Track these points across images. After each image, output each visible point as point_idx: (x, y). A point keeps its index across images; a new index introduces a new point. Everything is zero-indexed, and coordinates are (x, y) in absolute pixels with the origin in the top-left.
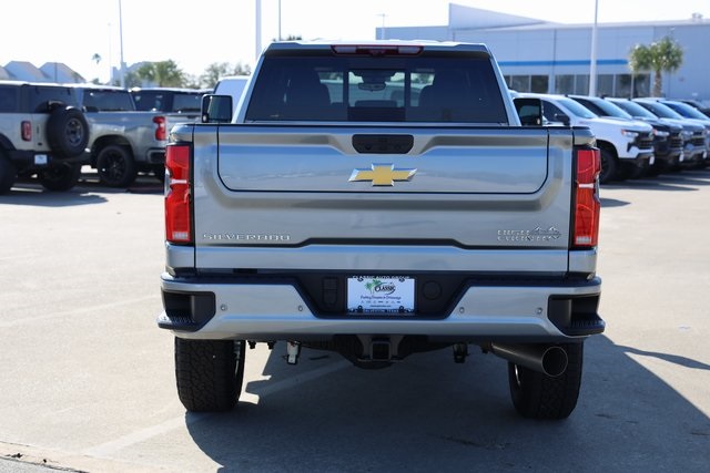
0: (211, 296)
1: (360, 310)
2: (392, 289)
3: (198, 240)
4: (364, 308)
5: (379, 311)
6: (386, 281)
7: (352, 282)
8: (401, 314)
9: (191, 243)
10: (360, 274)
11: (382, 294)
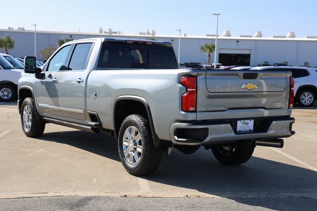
0: (207, 129)
1: (240, 131)
2: (248, 124)
3: (197, 110)
4: (241, 130)
5: (245, 131)
6: (246, 121)
7: (238, 122)
8: (250, 132)
9: (195, 111)
10: (240, 119)
11: (245, 126)
